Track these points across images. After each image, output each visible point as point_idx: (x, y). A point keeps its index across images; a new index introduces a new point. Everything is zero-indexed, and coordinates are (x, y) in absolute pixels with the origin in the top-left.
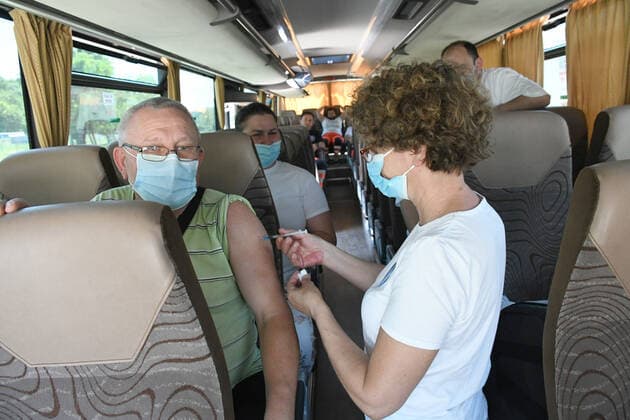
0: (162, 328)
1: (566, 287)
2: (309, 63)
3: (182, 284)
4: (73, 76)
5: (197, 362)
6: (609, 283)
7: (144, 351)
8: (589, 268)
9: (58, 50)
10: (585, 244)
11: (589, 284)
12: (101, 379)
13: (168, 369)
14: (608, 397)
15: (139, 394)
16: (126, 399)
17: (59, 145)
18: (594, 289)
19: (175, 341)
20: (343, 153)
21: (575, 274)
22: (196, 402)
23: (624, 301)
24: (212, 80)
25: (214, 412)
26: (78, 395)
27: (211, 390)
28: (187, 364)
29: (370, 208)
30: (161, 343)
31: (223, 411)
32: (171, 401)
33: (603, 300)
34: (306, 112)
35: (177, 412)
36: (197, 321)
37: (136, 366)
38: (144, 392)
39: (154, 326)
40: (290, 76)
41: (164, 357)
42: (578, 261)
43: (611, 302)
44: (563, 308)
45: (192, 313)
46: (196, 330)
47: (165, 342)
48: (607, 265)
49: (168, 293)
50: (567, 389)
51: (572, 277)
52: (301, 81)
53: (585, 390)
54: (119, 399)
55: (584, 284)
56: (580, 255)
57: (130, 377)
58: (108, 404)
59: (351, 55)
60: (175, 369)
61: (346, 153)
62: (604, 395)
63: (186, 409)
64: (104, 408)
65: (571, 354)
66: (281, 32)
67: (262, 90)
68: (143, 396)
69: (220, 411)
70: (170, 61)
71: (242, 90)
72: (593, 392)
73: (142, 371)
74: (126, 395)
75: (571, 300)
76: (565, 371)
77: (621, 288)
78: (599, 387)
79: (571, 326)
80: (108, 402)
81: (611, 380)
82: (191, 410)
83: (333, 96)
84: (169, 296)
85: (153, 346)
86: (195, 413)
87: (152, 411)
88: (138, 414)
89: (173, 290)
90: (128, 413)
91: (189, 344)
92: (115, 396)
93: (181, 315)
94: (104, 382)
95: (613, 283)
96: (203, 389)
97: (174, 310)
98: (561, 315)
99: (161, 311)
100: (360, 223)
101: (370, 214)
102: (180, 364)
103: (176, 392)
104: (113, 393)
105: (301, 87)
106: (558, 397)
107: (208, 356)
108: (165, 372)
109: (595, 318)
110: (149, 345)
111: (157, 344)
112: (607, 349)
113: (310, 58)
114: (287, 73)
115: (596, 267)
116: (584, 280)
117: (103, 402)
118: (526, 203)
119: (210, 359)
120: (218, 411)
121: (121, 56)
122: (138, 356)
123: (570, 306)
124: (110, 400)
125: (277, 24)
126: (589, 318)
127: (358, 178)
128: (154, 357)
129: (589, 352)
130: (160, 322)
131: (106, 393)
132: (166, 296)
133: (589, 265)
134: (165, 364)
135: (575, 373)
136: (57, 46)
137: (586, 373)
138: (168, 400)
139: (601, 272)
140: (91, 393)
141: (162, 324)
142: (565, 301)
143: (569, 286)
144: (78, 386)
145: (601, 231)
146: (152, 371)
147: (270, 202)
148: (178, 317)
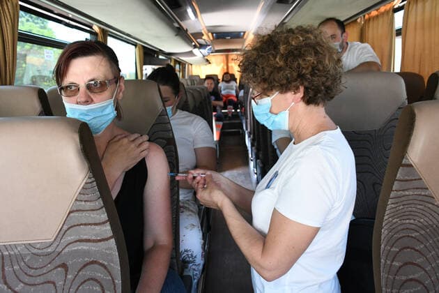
0: (76, 214)
1: (389, 196)
2: (211, 38)
3: (93, 179)
4: (20, 34)
5: (102, 242)
6: (423, 193)
7: (62, 233)
8: (407, 181)
9: (7, 11)
10: (403, 162)
11: (407, 193)
12: (26, 255)
13: (80, 248)
14: (423, 284)
15: (56, 268)
16: (44, 272)
17: (6, 84)
18: (411, 197)
19: (85, 224)
20: (236, 110)
21: (396, 186)
22: (100, 274)
23: (435, 208)
24: (134, 47)
25: (114, 282)
26: (6, 269)
27: (112, 265)
28: (95, 244)
29: (254, 151)
30: (75, 226)
31: (120, 282)
32: (80, 273)
33: (419, 207)
34: (208, 77)
35: (85, 281)
36: (104, 209)
37: (55, 245)
38: (59, 266)
39: (70, 212)
40: (195, 47)
41: (77, 238)
42: (398, 175)
43: (426, 209)
44: (387, 212)
45: (100, 203)
46: (102, 216)
47: (78, 225)
48: (421, 179)
49: (82, 186)
50: (390, 276)
51: (394, 188)
52: (205, 51)
53: (404, 278)
54: (39, 272)
55: (403, 193)
56: (400, 170)
57: (49, 254)
58: (30, 276)
59: (244, 33)
60: (85, 248)
61: (238, 110)
62: (420, 282)
63: (92, 279)
64: (27, 279)
65: (393, 249)
66: (189, 10)
67: (173, 57)
68: (59, 269)
69: (118, 282)
70: (100, 28)
71: (158, 56)
72: (411, 280)
73: (59, 249)
74: (45, 268)
75: (393, 206)
76: (389, 262)
77: (433, 198)
78: (416, 276)
79: (394, 227)
80: (31, 274)
81: (426, 271)
82: (96, 280)
83: (230, 65)
84: (83, 188)
85: (69, 229)
86: (99, 282)
87: (65, 281)
88: (54, 283)
89: (86, 183)
90: (45, 283)
91: (97, 228)
92: (36, 269)
93: (92, 204)
94: (28, 258)
95: (427, 194)
96: (106, 263)
97: (86, 199)
98: (386, 218)
99: (76, 200)
100: (247, 164)
101: (254, 157)
102: (88, 244)
103: (85, 266)
104: (35, 267)
105: (204, 56)
106: (383, 283)
107: (111, 238)
108: (77, 250)
109: (412, 221)
110: (65, 227)
111: (71, 227)
112: (422, 246)
113: (212, 34)
114: (193, 44)
115: (412, 180)
116: (403, 190)
117: (26, 273)
118: (370, 143)
119: (113, 240)
120: (116, 281)
121: (60, 22)
122: (57, 237)
123: (392, 210)
124: (32, 272)
125: (186, 5)
126: (407, 221)
127: (247, 129)
128: (69, 238)
129: (408, 248)
130: (75, 209)
131: (29, 267)
132: (81, 188)
133: (407, 178)
134: (78, 243)
135: (396, 264)
136: (6, 8)
137: (406, 264)
138: (78, 273)
139: (416, 184)
140: (16, 267)
141: (77, 211)
142: (388, 207)
143: (392, 195)
144: (7, 262)
145: (416, 152)
146: (67, 250)
147: (171, 135)
148: (89, 205)
